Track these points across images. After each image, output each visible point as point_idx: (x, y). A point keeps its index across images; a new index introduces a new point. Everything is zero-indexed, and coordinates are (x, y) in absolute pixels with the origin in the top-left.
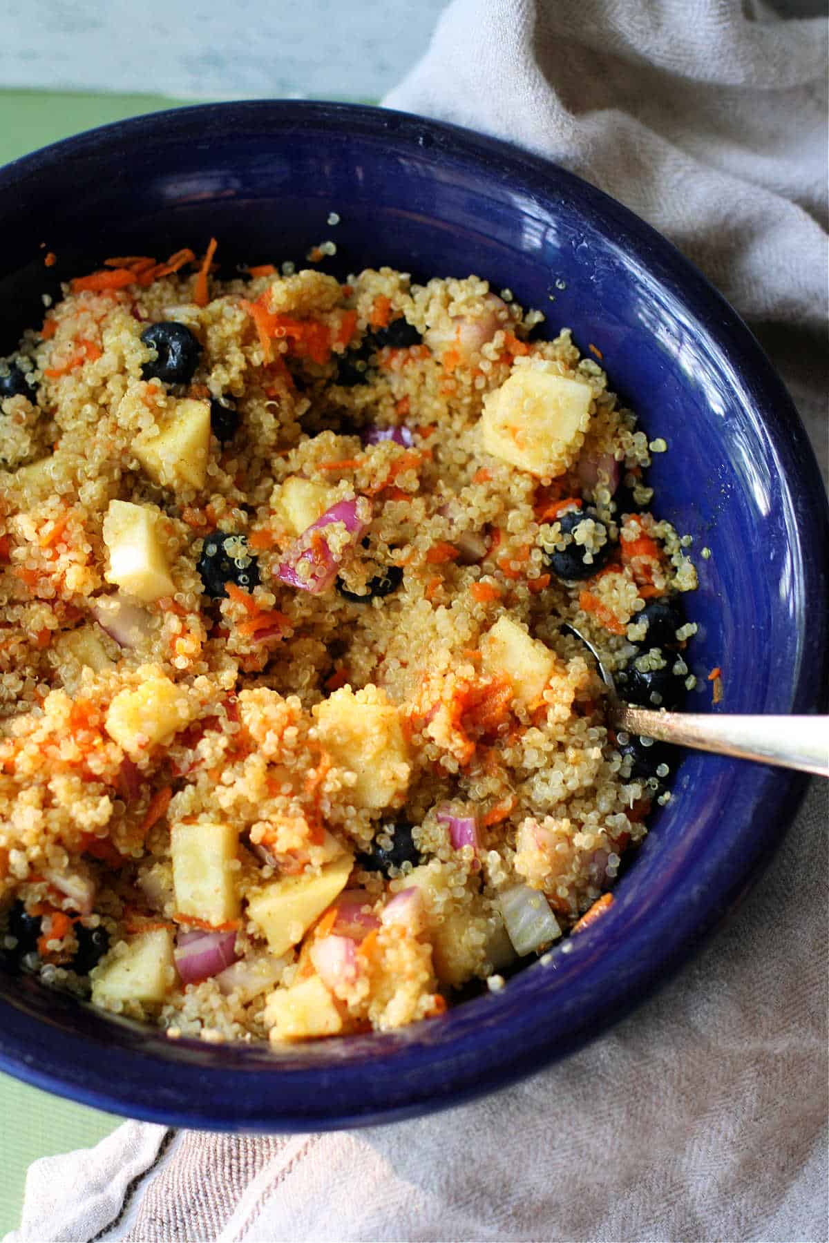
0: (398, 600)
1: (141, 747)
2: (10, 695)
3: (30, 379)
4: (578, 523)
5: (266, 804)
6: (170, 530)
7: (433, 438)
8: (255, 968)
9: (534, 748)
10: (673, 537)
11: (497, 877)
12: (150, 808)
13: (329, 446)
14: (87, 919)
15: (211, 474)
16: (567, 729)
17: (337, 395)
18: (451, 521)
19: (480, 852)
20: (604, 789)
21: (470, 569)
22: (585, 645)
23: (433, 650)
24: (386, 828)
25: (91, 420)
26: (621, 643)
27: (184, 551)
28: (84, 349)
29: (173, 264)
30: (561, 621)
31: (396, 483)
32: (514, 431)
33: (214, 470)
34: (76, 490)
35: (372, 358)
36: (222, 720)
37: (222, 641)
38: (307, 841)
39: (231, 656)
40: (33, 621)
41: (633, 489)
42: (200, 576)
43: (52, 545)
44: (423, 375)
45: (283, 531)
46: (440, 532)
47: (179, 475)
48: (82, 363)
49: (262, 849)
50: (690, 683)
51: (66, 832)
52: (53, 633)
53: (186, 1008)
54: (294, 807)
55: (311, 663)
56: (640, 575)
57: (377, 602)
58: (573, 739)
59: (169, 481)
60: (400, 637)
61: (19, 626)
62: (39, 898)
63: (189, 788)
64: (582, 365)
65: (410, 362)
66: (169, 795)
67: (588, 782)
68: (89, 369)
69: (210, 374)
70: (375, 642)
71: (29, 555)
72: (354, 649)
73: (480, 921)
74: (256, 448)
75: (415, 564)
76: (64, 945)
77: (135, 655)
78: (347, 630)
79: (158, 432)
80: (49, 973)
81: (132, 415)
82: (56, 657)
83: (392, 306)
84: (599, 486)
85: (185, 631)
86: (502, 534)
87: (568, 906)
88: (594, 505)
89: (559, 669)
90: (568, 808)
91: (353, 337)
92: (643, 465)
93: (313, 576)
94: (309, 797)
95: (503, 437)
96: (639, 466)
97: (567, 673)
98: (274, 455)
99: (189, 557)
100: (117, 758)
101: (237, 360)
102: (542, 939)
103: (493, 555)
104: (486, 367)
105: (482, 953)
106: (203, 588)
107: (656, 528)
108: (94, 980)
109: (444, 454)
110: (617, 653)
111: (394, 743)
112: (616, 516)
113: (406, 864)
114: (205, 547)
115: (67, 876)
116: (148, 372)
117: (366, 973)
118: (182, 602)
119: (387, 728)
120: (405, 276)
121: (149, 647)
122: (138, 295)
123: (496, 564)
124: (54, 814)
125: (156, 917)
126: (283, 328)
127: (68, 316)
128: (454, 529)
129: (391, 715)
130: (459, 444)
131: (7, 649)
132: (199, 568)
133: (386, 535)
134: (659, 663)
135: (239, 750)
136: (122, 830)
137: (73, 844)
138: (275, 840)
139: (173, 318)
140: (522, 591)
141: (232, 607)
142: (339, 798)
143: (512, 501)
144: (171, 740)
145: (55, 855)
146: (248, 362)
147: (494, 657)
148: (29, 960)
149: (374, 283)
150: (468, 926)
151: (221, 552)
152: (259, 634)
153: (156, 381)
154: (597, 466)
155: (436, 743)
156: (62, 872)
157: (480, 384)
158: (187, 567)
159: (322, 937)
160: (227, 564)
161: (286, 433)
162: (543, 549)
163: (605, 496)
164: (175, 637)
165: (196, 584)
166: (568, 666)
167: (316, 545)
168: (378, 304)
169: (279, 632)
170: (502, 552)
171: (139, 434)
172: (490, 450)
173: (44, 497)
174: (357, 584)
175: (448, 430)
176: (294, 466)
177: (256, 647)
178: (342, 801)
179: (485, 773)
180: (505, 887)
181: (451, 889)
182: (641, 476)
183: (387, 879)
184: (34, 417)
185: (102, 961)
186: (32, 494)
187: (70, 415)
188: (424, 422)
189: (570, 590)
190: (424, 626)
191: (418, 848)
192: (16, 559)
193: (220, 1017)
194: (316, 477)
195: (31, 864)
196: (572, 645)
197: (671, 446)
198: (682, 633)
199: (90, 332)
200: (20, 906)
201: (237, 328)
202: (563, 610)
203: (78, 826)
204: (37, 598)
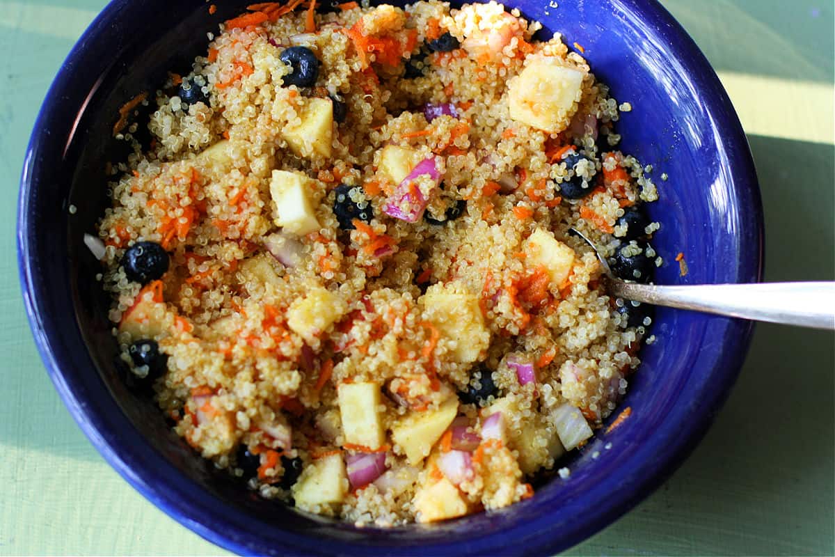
0: (464, 221)
1: (314, 335)
2: (215, 305)
3: (205, 91)
4: (577, 162)
5: (399, 366)
6: (314, 187)
7: (471, 110)
8: (399, 475)
9: (566, 314)
10: (637, 166)
11: (550, 401)
12: (320, 374)
13: (408, 122)
14: (289, 453)
15: (335, 147)
16: (585, 299)
17: (406, 86)
18: (494, 166)
19: (539, 385)
20: (611, 336)
21: (508, 197)
22: (586, 242)
23: (493, 254)
24: (475, 375)
25: (251, 116)
26: (609, 238)
27: (323, 201)
28: (241, 69)
29: (291, 6)
30: (568, 227)
31: (455, 144)
32: (531, 104)
33: (336, 144)
34: (248, 165)
35: (426, 59)
36: (363, 313)
37: (352, 258)
38: (430, 389)
39: (359, 267)
40: (226, 255)
41: (607, 136)
42: (335, 216)
43: (238, 203)
44: (462, 69)
45: (386, 182)
46: (488, 175)
47: (315, 149)
48: (240, 78)
49: (398, 396)
50: (659, 262)
51: (271, 397)
52: (239, 261)
53: (358, 506)
54: (418, 368)
55: (409, 267)
56: (618, 193)
57: (451, 224)
58: (589, 306)
59: (308, 154)
60: (467, 246)
61: (216, 258)
62: (257, 442)
63: (347, 360)
64: (570, 56)
65: (453, 60)
66: (331, 365)
67: (602, 333)
68: (246, 82)
69: (328, 80)
70: (448, 250)
71: (222, 211)
72: (435, 255)
73: (542, 431)
74: (359, 126)
75: (476, 198)
76: (276, 471)
77: (296, 272)
78: (428, 243)
79: (300, 122)
80: (267, 491)
81: (282, 112)
82: (242, 277)
83: (441, 25)
84: (586, 136)
85: (330, 253)
86: (527, 172)
87: (595, 416)
88: (583, 149)
89: (578, 261)
90: (589, 351)
91: (415, 46)
92: (613, 120)
93: (412, 211)
94: (426, 359)
95: (524, 108)
96: (611, 120)
97: (583, 264)
98: (371, 130)
99: (327, 204)
100: (299, 343)
101: (344, 69)
102: (581, 438)
103: (522, 187)
104: (506, 62)
105: (547, 451)
106: (338, 224)
107: (626, 161)
108: (295, 493)
109: (479, 120)
110: (608, 246)
111: (477, 319)
112: (598, 155)
113: (490, 397)
114: (337, 197)
115: (274, 426)
116: (287, 81)
117: (479, 473)
118: (325, 234)
119: (471, 309)
120: (447, 4)
121: (305, 266)
122: (269, 28)
123: (524, 193)
124: (262, 385)
125: (330, 447)
126: (372, 46)
127: (225, 46)
128: (496, 171)
129: (473, 300)
130: (490, 113)
131: (211, 275)
132: (335, 211)
133: (456, 180)
134: (638, 251)
135: (378, 331)
136: (306, 391)
137: (276, 404)
138: (408, 390)
139: (299, 43)
140: (544, 210)
141: (358, 235)
142: (446, 358)
143: (532, 150)
144: (332, 329)
145: (266, 412)
146: (351, 69)
147: (534, 256)
148: (252, 483)
149: (426, 10)
150: (535, 435)
151: (348, 199)
152: (377, 252)
153: (293, 87)
154: (584, 123)
155: (504, 316)
156: (271, 424)
157: (503, 73)
158: (327, 211)
159: (444, 451)
160: (352, 207)
161: (378, 115)
162: (555, 181)
163: (590, 142)
164: (322, 258)
165: (334, 221)
166: (583, 259)
167: (412, 190)
168: (431, 24)
169: (390, 249)
170: (528, 184)
171: (287, 125)
172: (513, 117)
173: (228, 171)
174: (439, 215)
175: (481, 104)
176: (386, 137)
177: (375, 261)
178: (447, 360)
179: (535, 333)
180: (555, 407)
181: (521, 411)
182: (612, 127)
183: (479, 408)
184: (210, 116)
185: (299, 479)
186: (220, 170)
187: (236, 113)
188: (464, 100)
189: (572, 205)
190: (484, 238)
191: (497, 386)
192: (212, 214)
193: (382, 510)
194: (404, 144)
195: (252, 421)
196: (579, 243)
197: (633, 107)
198: (649, 229)
199: (244, 56)
200: (244, 448)
201: (344, 47)
202: (569, 220)
203: (278, 391)
204: (227, 239)
